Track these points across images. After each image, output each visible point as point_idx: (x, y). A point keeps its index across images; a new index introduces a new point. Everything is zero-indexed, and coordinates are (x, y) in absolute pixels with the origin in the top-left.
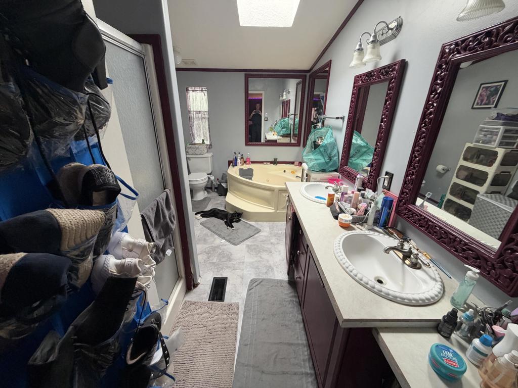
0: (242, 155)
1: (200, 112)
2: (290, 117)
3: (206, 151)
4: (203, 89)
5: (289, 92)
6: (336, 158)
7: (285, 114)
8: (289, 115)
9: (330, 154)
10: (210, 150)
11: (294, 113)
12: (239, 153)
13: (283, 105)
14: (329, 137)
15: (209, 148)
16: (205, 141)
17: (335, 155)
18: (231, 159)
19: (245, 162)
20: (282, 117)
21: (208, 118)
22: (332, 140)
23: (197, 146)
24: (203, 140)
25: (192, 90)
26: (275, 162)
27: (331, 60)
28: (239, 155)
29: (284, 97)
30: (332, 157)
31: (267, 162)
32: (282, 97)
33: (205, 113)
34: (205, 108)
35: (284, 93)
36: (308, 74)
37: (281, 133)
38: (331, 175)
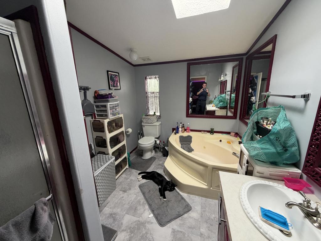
0: (183, 124)
1: (153, 92)
2: (227, 93)
3: (156, 121)
4: (157, 77)
5: (226, 75)
6: (294, 149)
7: (223, 91)
8: (226, 92)
9: (285, 143)
10: (159, 120)
11: (230, 90)
12: (181, 123)
13: (221, 85)
14: (282, 120)
15: (159, 118)
16: (156, 113)
17: (293, 145)
18: (175, 127)
19: (185, 130)
20: (220, 93)
21: (159, 97)
22: (287, 124)
23: (149, 117)
24: (155, 113)
25: (149, 78)
26: (212, 132)
27: (276, 35)
28: (181, 125)
29: (222, 79)
30: (289, 147)
31: (204, 131)
32: (220, 78)
33: (157, 93)
34: (157, 90)
35: (222, 76)
36: (245, 57)
37: (219, 106)
38: (289, 172)
